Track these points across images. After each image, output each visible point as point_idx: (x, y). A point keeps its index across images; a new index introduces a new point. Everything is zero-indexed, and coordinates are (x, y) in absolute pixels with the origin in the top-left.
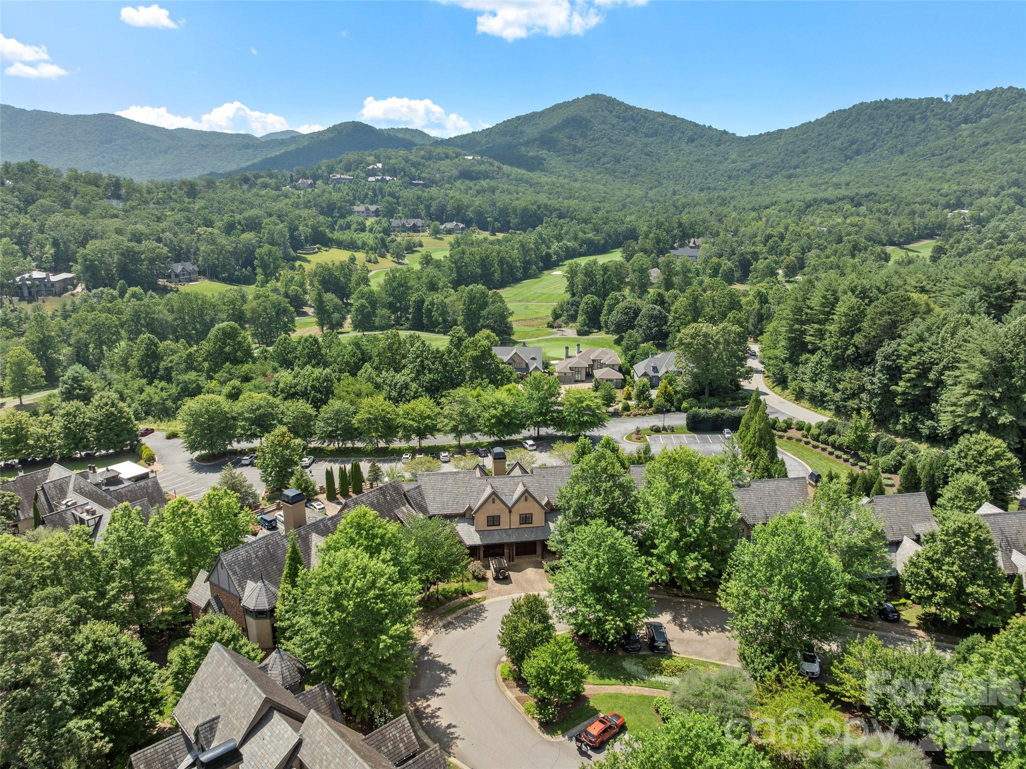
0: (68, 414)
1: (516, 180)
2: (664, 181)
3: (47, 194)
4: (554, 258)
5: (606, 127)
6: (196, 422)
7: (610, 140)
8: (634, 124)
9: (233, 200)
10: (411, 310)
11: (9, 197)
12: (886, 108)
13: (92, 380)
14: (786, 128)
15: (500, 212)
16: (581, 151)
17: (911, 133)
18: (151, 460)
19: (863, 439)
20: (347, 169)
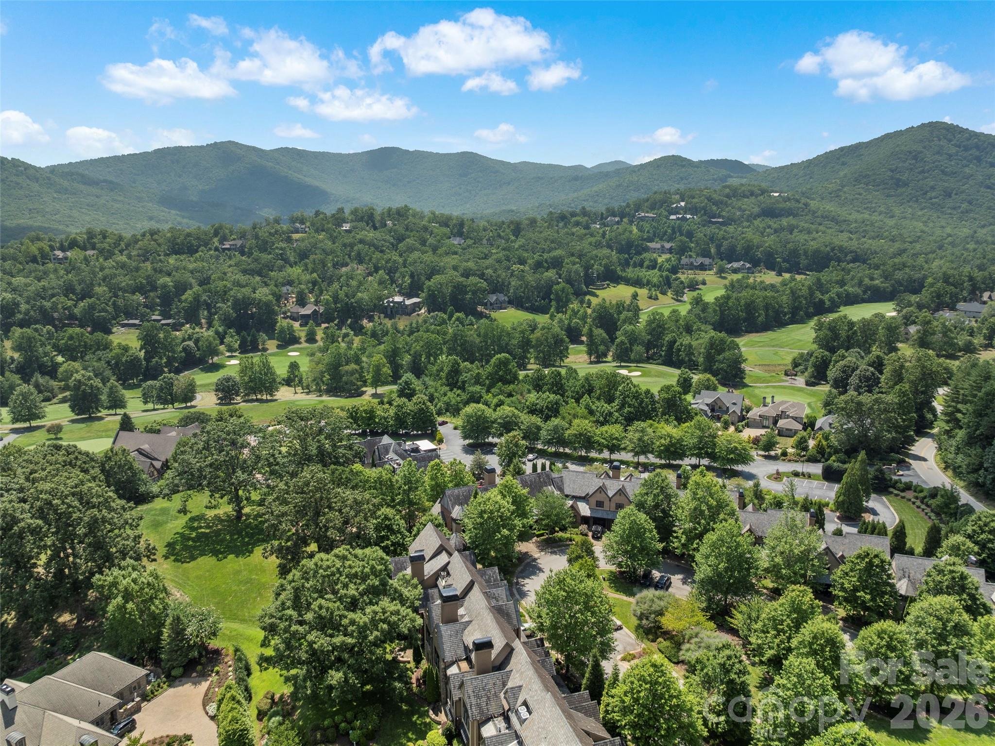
0: (398, 406)
1: (822, 217)
3: (412, 234)
5: (941, 158)
6: (468, 421)
7: (943, 171)
8: (977, 153)
9: (546, 240)
10: (664, 349)
11: (388, 237)
13: (417, 384)
18: (441, 441)
19: (947, 505)
20: (652, 208)
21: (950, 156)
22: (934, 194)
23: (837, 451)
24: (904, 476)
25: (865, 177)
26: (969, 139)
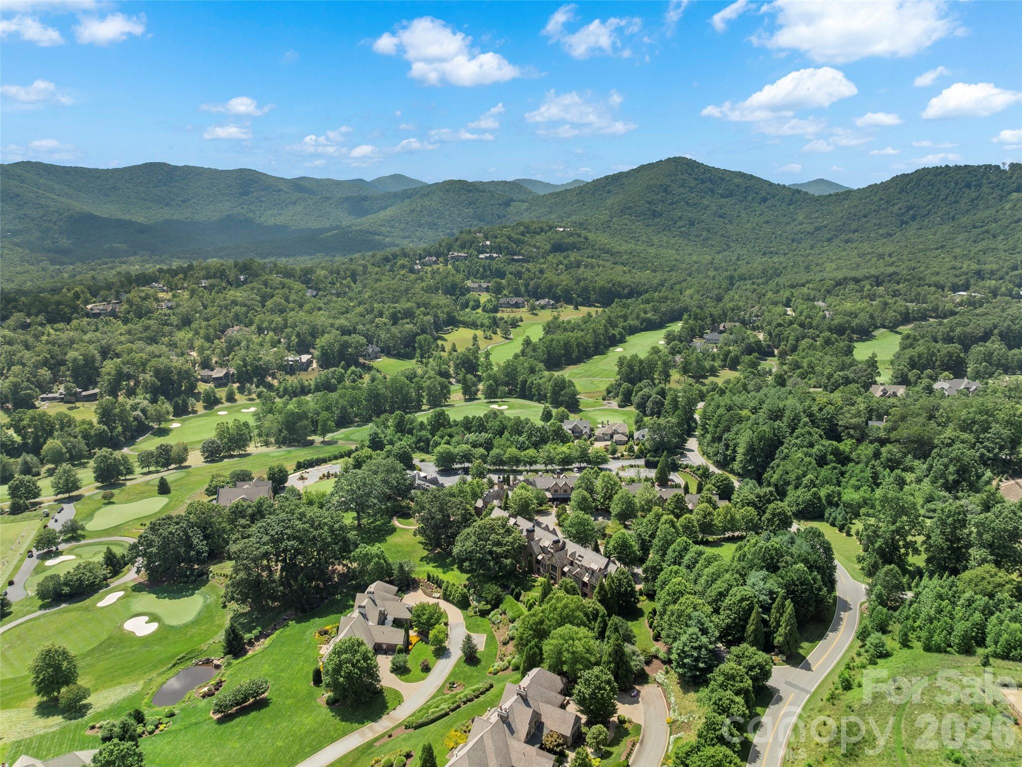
5: (684, 191)
7: (687, 203)
8: (711, 186)
10: (518, 386)
11: (254, 296)
12: (946, 175)
16: (659, 215)
17: (965, 200)
19: (704, 473)
20: (462, 247)
21: (691, 188)
22: (682, 223)
23: (649, 451)
24: (684, 461)
25: (628, 208)
26: (704, 174)
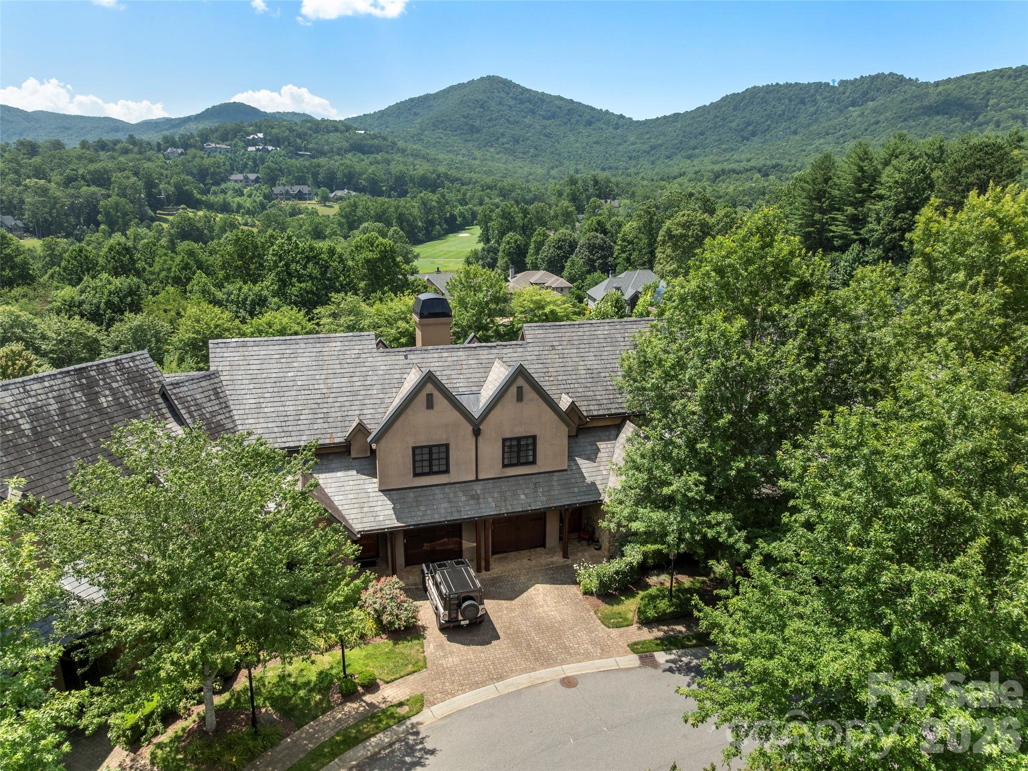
1: (412, 155)
2: (565, 162)
4: (459, 220)
5: (503, 108)
7: (508, 120)
8: (531, 106)
12: (778, 92)
14: (682, 112)
15: (396, 180)
16: (478, 131)
17: (804, 115)
20: (224, 138)
25: (441, 122)
